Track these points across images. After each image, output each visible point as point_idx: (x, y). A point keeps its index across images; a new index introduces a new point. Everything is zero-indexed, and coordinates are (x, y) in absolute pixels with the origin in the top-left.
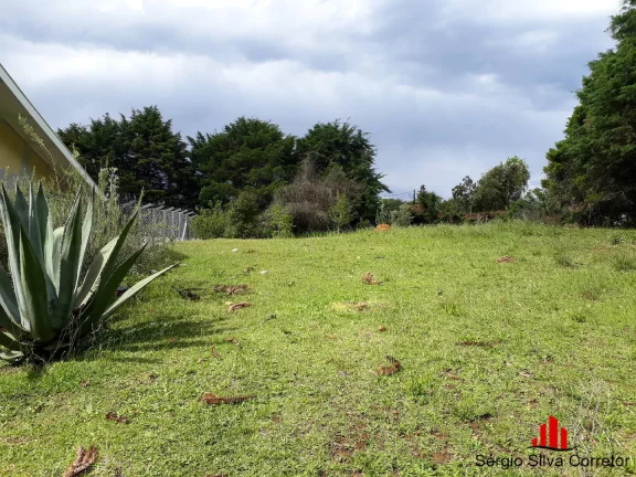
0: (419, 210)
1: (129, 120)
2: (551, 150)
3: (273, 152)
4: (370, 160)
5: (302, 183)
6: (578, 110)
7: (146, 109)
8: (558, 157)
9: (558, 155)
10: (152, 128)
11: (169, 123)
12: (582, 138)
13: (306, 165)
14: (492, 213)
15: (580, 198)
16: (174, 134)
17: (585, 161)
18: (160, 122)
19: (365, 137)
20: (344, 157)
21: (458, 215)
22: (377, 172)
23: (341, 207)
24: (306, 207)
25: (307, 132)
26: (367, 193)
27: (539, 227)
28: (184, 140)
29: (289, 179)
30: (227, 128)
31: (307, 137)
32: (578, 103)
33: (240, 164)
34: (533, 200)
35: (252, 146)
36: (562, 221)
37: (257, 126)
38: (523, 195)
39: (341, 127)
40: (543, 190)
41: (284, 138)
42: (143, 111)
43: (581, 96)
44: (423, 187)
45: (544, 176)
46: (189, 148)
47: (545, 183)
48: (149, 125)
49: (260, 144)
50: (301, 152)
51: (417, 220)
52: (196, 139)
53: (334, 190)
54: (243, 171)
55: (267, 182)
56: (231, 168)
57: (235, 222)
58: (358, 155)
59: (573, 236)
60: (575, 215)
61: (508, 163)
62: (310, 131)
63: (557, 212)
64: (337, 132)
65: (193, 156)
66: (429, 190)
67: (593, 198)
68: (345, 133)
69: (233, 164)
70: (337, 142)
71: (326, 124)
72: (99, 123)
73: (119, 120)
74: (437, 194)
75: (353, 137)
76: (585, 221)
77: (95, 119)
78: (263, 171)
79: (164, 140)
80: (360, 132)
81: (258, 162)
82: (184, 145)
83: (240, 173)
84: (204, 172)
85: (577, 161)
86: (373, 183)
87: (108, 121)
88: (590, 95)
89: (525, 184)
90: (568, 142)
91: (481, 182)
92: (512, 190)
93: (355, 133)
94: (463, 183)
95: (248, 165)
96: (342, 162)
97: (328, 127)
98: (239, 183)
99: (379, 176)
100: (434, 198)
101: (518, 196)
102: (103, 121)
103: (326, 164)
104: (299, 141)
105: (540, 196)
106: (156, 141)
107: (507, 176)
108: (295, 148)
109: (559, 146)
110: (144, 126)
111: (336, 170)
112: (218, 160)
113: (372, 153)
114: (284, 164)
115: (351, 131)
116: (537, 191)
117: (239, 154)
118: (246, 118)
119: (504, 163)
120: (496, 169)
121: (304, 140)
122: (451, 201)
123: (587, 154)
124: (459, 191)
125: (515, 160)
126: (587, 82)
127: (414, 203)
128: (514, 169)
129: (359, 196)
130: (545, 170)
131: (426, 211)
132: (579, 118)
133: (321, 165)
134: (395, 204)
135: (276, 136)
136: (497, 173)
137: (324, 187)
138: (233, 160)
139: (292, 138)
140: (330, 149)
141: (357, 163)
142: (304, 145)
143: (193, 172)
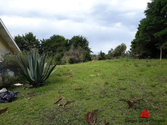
0: (100, 57)
1: (24, 36)
2: (132, 41)
3: (63, 43)
4: (88, 45)
5: (71, 51)
6: (138, 32)
7: (29, 33)
8: (134, 43)
9: (134, 42)
11: (35, 37)
12: (139, 38)
13: (72, 46)
14: (118, 57)
15: (139, 53)
16: (36, 39)
17: (140, 44)
18: (33, 36)
19: (86, 39)
20: (81, 44)
21: (110, 58)
22: (89, 48)
23: (82, 57)
24: (73, 57)
26: (87, 53)
27: (129, 59)
28: (39, 41)
29: (68, 50)
30: (51, 37)
31: (72, 39)
32: (138, 30)
33: (54, 47)
34: (128, 53)
35: (57, 42)
36: (135, 58)
37: (58, 37)
38: (125, 52)
39: (80, 37)
40: (130, 51)
41: (66, 39)
42: (28, 33)
43: (138, 29)
44: (101, 51)
45: (131, 48)
46: (41, 43)
47: (131, 49)
48: (30, 37)
49: (59, 41)
50: (70, 43)
51: (100, 59)
52: (42, 40)
53: (79, 52)
55: (62, 51)
56: (52, 48)
58: (85, 44)
59: (137, 61)
60: (138, 57)
61: (121, 45)
62: (72, 38)
63: (134, 56)
64: (79, 38)
65: (42, 45)
66: (102, 52)
67: (142, 52)
68: (81, 38)
69: (53, 47)
70: (79, 40)
71: (76, 36)
72: (17, 37)
73: (22, 36)
74: (105, 53)
75: (83, 39)
76: (141, 58)
77: (16, 36)
78: (60, 48)
79: (34, 41)
80: (85, 38)
81: (59, 46)
82: (39, 42)
83: (54, 49)
84: (45, 49)
85: (138, 44)
86: (89, 50)
87: (19, 36)
88: (140, 29)
89: (126, 49)
90: (136, 39)
91: (115, 49)
92: (123, 51)
93: (84, 38)
94: (111, 50)
95: (56, 47)
96: (81, 45)
98: (54, 51)
99: (90, 49)
100: (104, 54)
101: (124, 52)
102: (18, 36)
103: (77, 46)
104: (69, 40)
105: (130, 52)
106: (32, 41)
107: (121, 48)
108: (68, 42)
109: (134, 40)
110: (29, 37)
111: (80, 47)
112: (49, 46)
113: (88, 43)
114: (66, 46)
115: (83, 38)
116: (129, 51)
117: (54, 44)
118: (56, 35)
119: (120, 45)
120: (118, 46)
121: (71, 40)
122: (108, 54)
123: (140, 42)
124: (110, 52)
125: (123, 44)
126: (139, 25)
127: (99, 55)
128: (123, 46)
129: (85, 54)
130: (131, 46)
131: (102, 57)
132: (138, 34)
133: (76, 46)
134: (95, 56)
135: (63, 39)
136: (119, 47)
137: (77, 52)
138: (52, 45)
139: (68, 39)
140: (78, 42)
141: (85, 46)
142: (71, 41)
143: (42, 49)
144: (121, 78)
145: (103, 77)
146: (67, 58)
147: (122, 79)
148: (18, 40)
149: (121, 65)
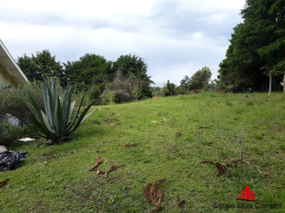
0: (168, 91)
1: (35, 56)
2: (221, 63)
3: (102, 68)
4: (145, 70)
5: (117, 81)
6: (230, 47)
7: (44, 51)
8: (224, 66)
9: (224, 65)
10: (47, 59)
11: (54, 57)
12: (233, 58)
13: (119, 73)
14: (197, 90)
15: (233, 83)
16: (57, 62)
17: (234, 67)
18: (50, 57)
19: (142, 60)
20: (134, 69)
21: (183, 92)
22: (148, 75)
23: (136, 91)
24: (120, 91)
25: (117, 59)
26: (145, 85)
27: (217, 94)
28: (62, 65)
29: (111, 80)
30: (81, 58)
31: (117, 61)
32: (230, 44)
33: (88, 74)
34: (213, 84)
35: (93, 66)
36: (226, 91)
37: (94, 57)
38: (210, 82)
39: (132, 57)
40: (218, 80)
41: (107, 62)
42: (42, 52)
43: (231, 41)
44: (168, 81)
45: (218, 74)
46: (64, 68)
47: (219, 77)
48: (45, 59)
49: (96, 65)
50: (115, 68)
51: (167, 95)
52: (67, 64)
53: (131, 83)
54: (90, 77)
55: (101, 82)
56: (83, 76)
57: (91, 99)
58: (140, 68)
59: (230, 96)
60: (231, 89)
61: (203, 69)
62: (119, 58)
63: (224, 88)
64: (130, 58)
65: (66, 72)
66: (171, 82)
67: (238, 81)
68: (134, 59)
69: (85, 74)
70: (131, 63)
71: (125, 55)
72: (22, 58)
73: (31, 56)
74: (174, 84)
75: (138, 61)
76: (235, 91)
77: (20, 57)
78: (98, 77)
79: (53, 65)
80: (140, 58)
81: (96, 73)
82: (62, 67)
83: (88, 78)
84: (71, 79)
85: (230, 68)
86: (147, 80)
87: (26, 57)
88: (235, 41)
89: (210, 77)
90: (227, 59)
91: (192, 78)
92: (205, 80)
93: (138, 59)
94: (185, 78)
95: (92, 74)
96: (133, 71)
97: (126, 56)
98: (87, 82)
99: (150, 77)
100: (173, 85)
101: (208, 83)
102: (23, 57)
103: (127, 73)
104: (114, 63)
105: (217, 82)
106: (49, 65)
107: (203, 75)
108: (112, 66)
109: (224, 61)
110: (43, 59)
111: (132, 75)
112: (78, 73)
113: (146, 67)
114: (108, 73)
115: (137, 58)
116: (215, 80)
117: (87, 70)
118: (89, 54)
119: (201, 69)
120: (198, 72)
121: (116, 63)
122: (180, 86)
123: (235, 64)
124: (183, 82)
125: (205, 68)
126: (233, 36)
127: (165, 88)
128: (205, 71)
129: (142, 86)
130: (219, 71)
131: (170, 90)
132: (230, 51)
133: (125, 73)
134: (158, 89)
135: (103, 61)
136: (198, 74)
137: (127, 82)
138: (85, 72)
139: (111, 62)
140: (128, 66)
141: (140, 72)
142: (116, 65)
143: (67, 79)
144: (204, 126)
145: (173, 124)
146: (110, 94)
147: (206, 128)
148: (24, 63)
149: (203, 103)
